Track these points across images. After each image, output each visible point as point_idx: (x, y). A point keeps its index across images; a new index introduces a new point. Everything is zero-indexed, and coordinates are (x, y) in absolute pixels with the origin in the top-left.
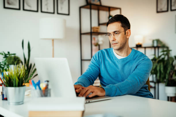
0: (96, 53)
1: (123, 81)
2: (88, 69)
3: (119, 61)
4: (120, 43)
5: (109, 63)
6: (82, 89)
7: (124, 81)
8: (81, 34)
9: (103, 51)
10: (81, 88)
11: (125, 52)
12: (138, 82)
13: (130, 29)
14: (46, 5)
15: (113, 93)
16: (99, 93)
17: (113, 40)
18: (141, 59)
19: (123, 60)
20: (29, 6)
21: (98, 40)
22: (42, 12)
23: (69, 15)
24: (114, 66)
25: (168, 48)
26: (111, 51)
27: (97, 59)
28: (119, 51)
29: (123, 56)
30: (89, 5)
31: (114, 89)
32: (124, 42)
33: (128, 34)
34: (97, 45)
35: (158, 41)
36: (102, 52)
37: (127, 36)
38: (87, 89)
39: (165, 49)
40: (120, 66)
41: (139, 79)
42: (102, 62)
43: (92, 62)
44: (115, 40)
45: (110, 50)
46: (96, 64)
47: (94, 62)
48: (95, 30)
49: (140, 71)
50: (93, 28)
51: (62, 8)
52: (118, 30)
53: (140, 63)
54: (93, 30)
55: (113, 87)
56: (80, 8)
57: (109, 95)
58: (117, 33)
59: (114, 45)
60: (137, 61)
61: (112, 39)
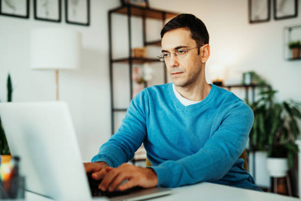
0: (139, 95)
1: (195, 152)
2: (122, 128)
3: (185, 111)
4: (187, 72)
5: (165, 114)
6: (105, 172)
7: (197, 153)
8: (112, 61)
9: (153, 91)
10: (103, 170)
11: (197, 91)
12: (226, 155)
13: (208, 43)
14: (45, 5)
15: (175, 179)
16: (143, 181)
17: (174, 66)
18: (231, 106)
19: (194, 108)
20: (12, 7)
21: (143, 73)
22: (36, 18)
23: (88, 24)
24: (176, 120)
25: (269, 87)
26: (169, 89)
27: (141, 105)
28: (187, 89)
29: (194, 100)
30: (126, 8)
31: (176, 170)
32: (196, 71)
33: (205, 54)
34: (142, 82)
35: (252, 74)
36: (150, 91)
37: (203, 57)
38: (116, 171)
39: (266, 89)
40: (187, 120)
41: (228, 148)
42: (151, 112)
43: (130, 112)
44: (178, 66)
45: (166, 87)
46: (138, 116)
47: (135, 112)
48: (138, 54)
49: (229, 131)
50: (135, 50)
51: (75, 12)
52: (185, 45)
53: (229, 113)
54: (135, 54)
55: (173, 166)
56: (110, 12)
57: (165, 185)
58: (181, 52)
59: (175, 75)
60: (222, 110)
61: (172, 64)
